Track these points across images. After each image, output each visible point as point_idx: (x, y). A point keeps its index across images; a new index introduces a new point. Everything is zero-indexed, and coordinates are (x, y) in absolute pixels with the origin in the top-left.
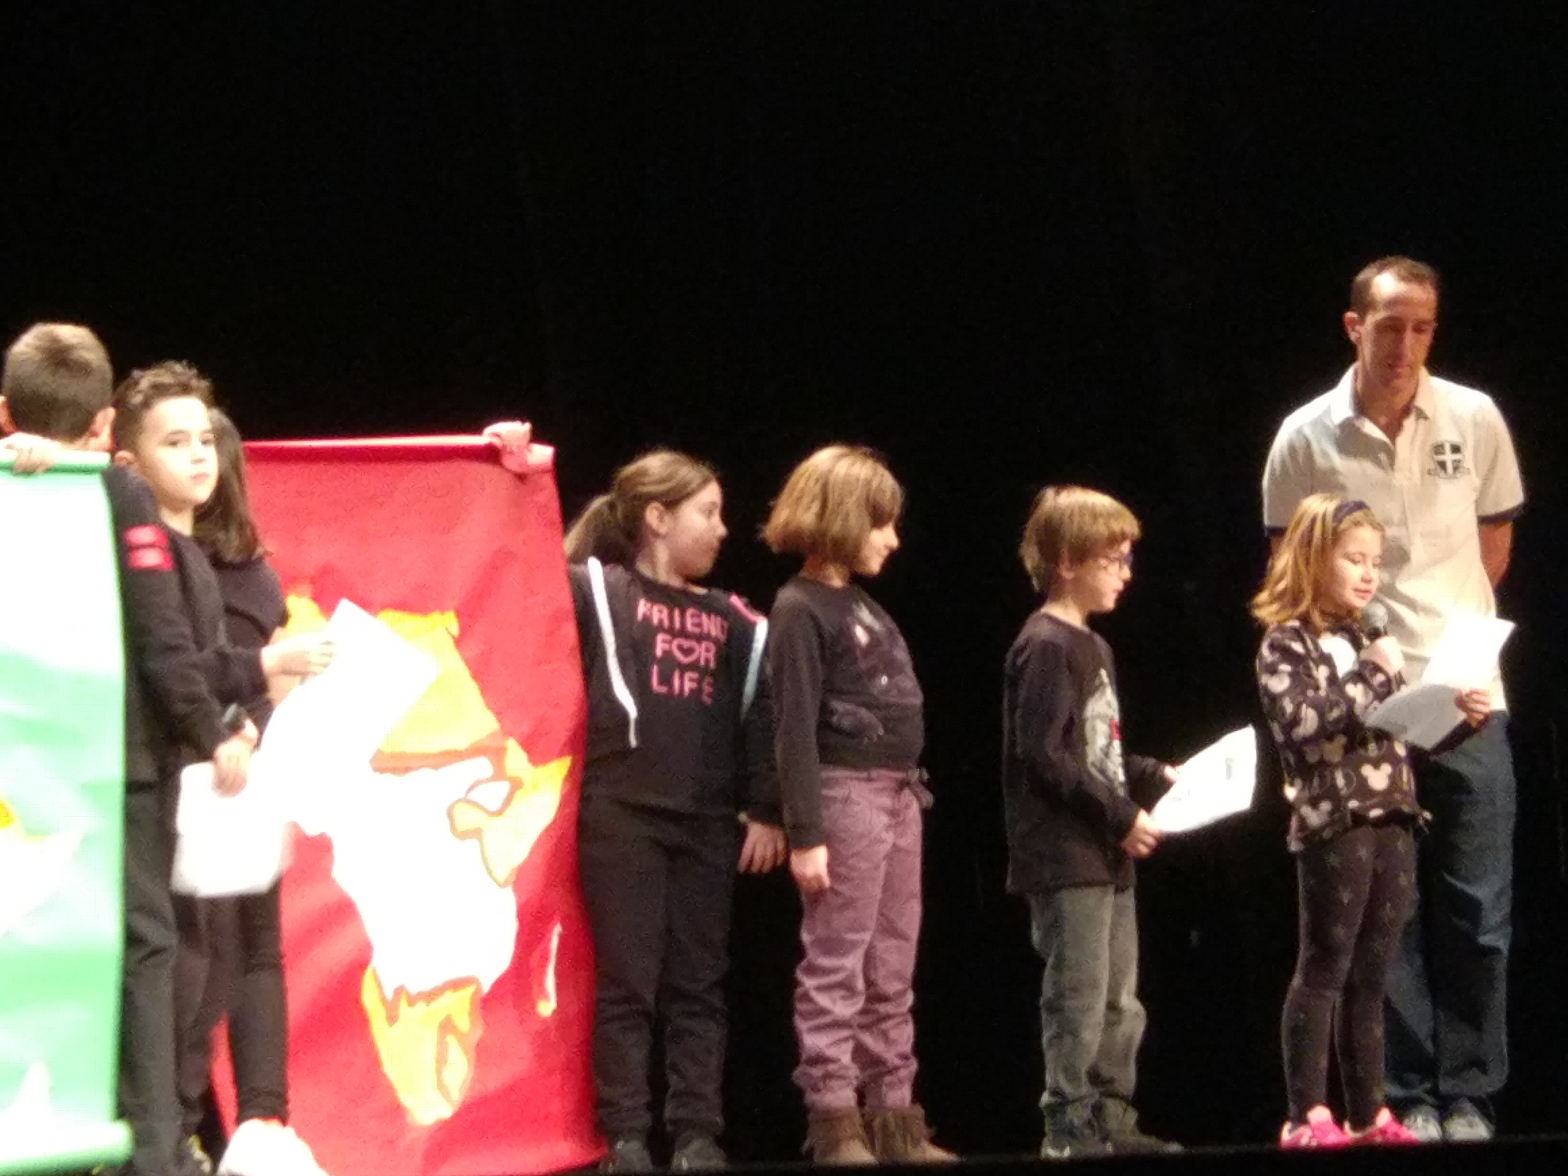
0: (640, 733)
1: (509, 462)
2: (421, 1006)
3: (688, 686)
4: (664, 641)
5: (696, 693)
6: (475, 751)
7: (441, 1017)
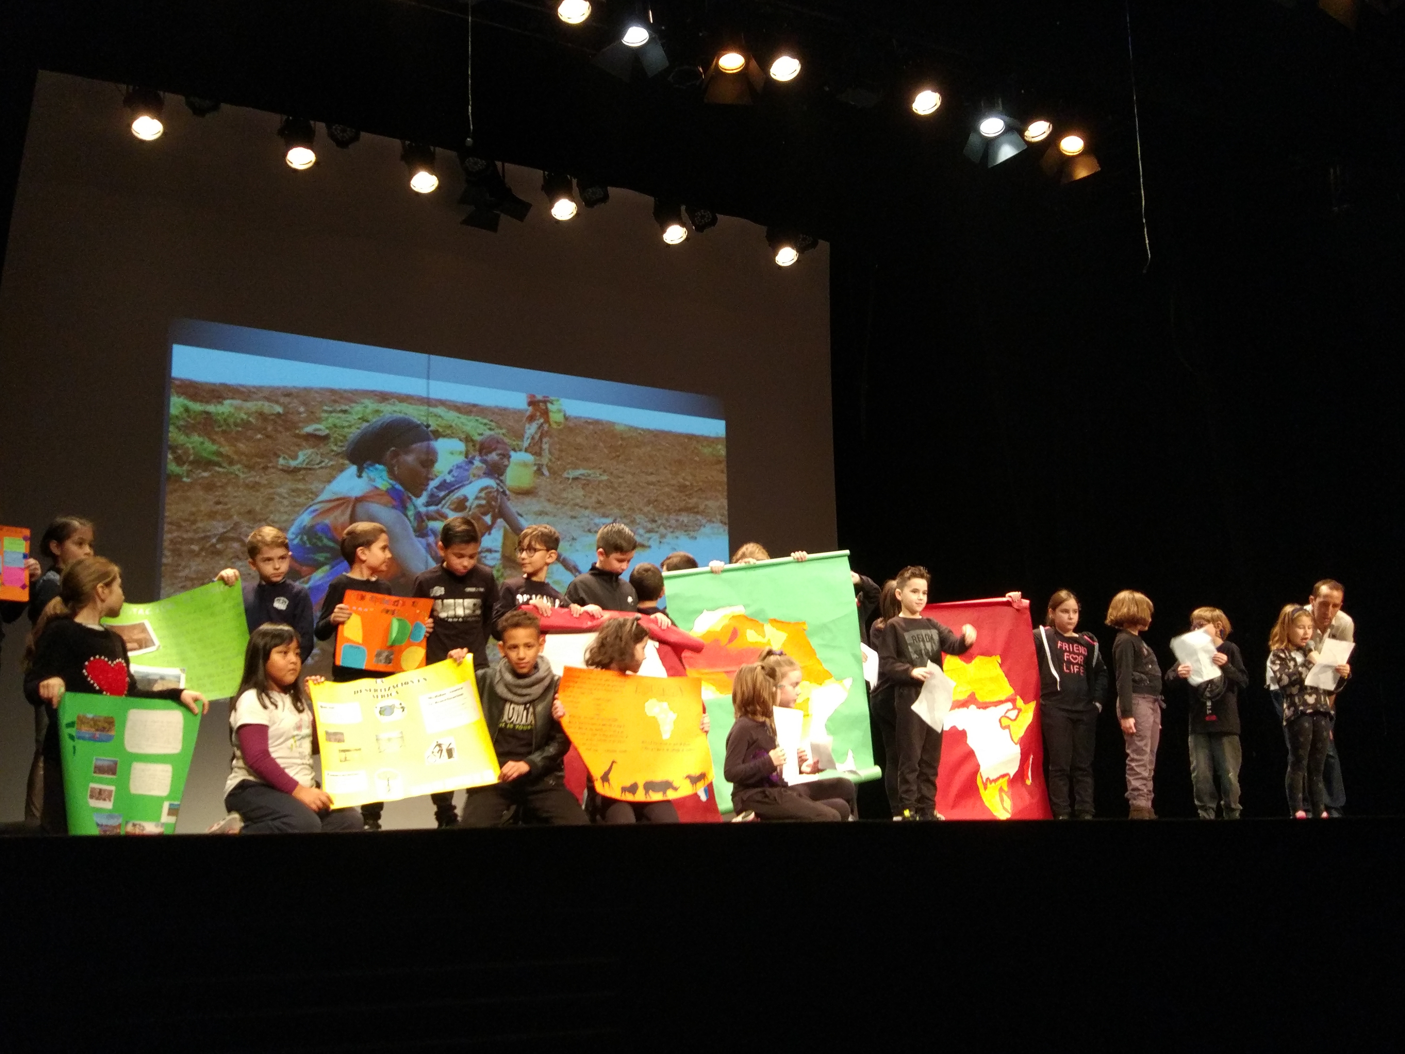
0: (1060, 686)
1: (1015, 606)
2: (993, 784)
3: (1076, 670)
4: (1067, 655)
5: (1079, 672)
6: (1007, 700)
7: (999, 787)
